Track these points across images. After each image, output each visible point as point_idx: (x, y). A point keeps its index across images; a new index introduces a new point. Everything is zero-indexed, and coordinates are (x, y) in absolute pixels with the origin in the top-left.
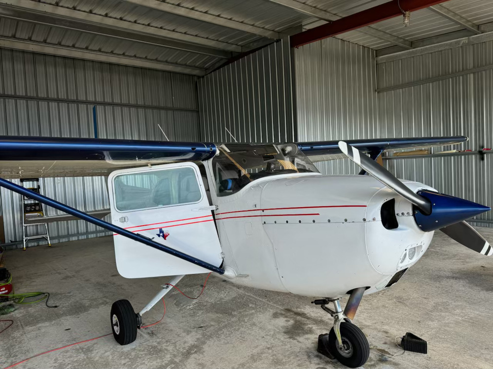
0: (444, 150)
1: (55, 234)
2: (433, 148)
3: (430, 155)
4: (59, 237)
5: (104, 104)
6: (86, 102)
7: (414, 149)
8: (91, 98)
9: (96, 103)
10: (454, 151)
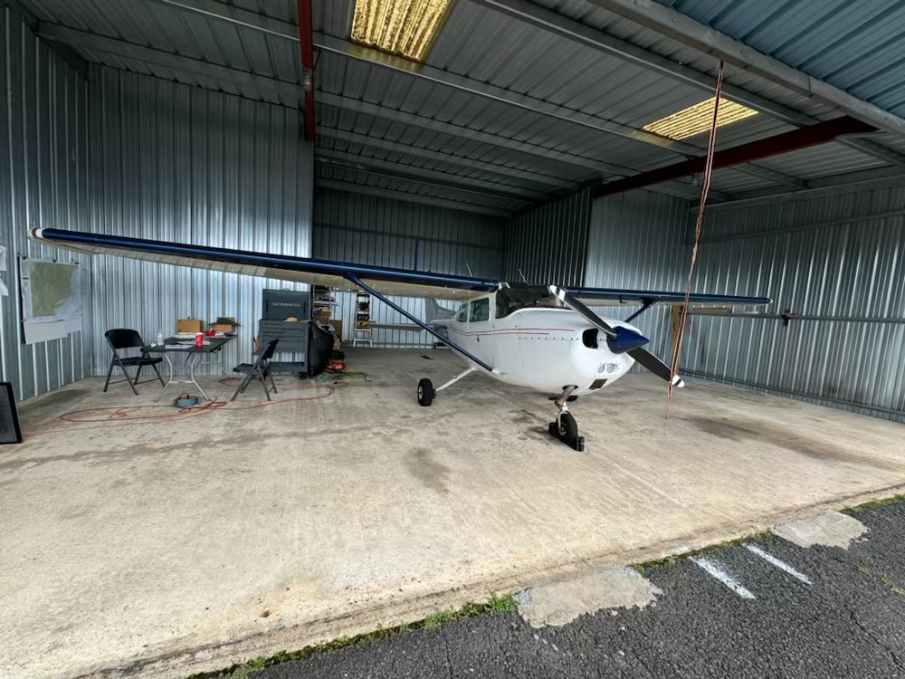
0: (746, 310)
1: (376, 341)
2: (734, 307)
3: (729, 313)
4: (378, 343)
5: (424, 239)
6: (412, 237)
7: (714, 306)
8: (416, 234)
9: (418, 239)
10: (756, 313)
